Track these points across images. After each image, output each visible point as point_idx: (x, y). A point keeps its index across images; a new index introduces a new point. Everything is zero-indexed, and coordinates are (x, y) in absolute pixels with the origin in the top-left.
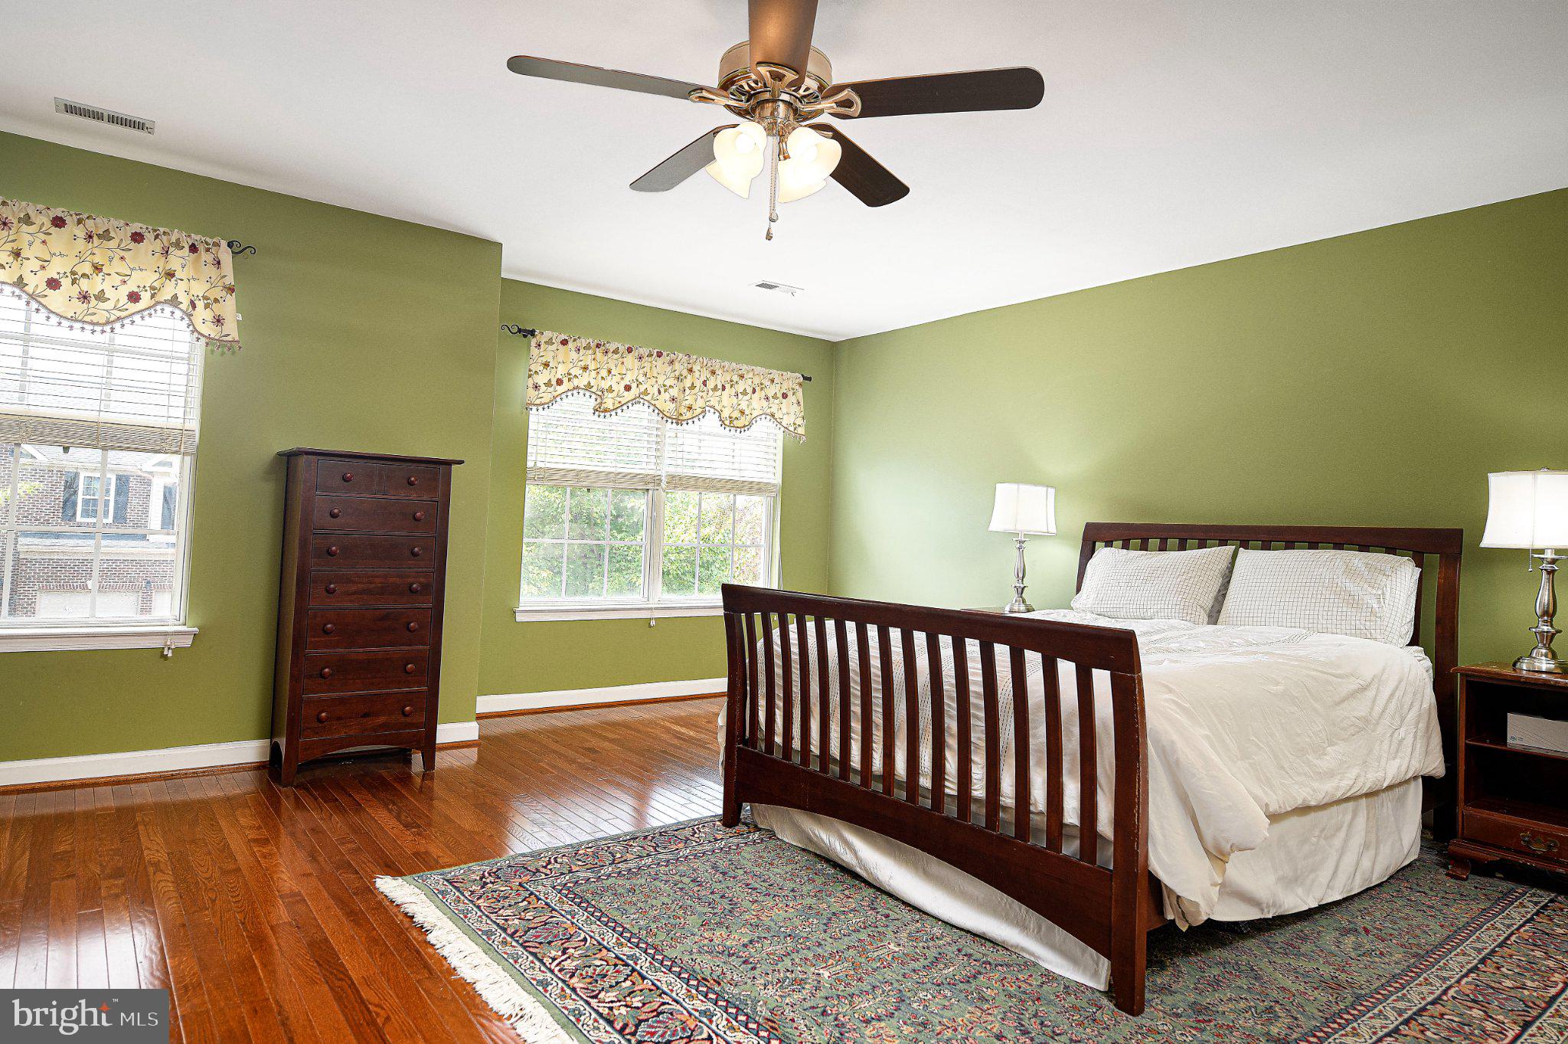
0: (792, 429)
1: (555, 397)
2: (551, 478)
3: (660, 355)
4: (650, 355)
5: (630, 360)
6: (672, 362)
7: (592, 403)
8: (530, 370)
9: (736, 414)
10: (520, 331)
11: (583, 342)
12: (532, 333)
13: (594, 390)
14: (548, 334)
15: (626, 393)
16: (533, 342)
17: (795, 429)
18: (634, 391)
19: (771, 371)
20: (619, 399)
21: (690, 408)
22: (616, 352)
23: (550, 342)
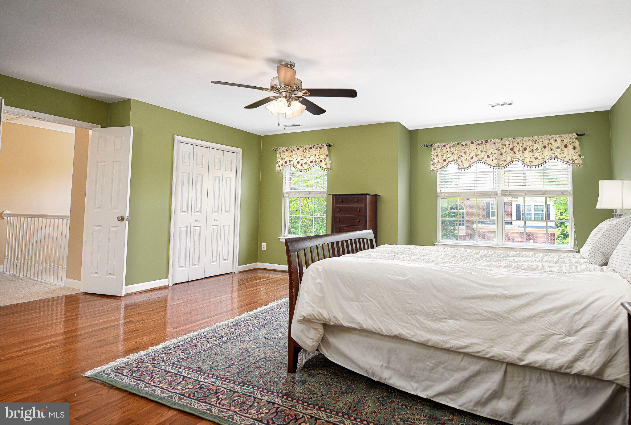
0: (571, 162)
1: (443, 167)
2: (445, 196)
3: (487, 142)
4: (482, 143)
5: (474, 147)
6: (494, 143)
7: (456, 167)
8: (431, 159)
9: (532, 160)
10: (427, 146)
11: (451, 145)
12: (431, 145)
13: (455, 161)
14: (437, 144)
15: (471, 160)
16: (433, 148)
17: (573, 161)
18: (475, 159)
19: (553, 136)
20: (469, 163)
21: (505, 161)
22: (466, 145)
23: (438, 147)
